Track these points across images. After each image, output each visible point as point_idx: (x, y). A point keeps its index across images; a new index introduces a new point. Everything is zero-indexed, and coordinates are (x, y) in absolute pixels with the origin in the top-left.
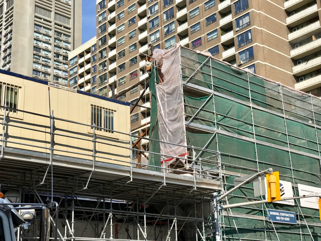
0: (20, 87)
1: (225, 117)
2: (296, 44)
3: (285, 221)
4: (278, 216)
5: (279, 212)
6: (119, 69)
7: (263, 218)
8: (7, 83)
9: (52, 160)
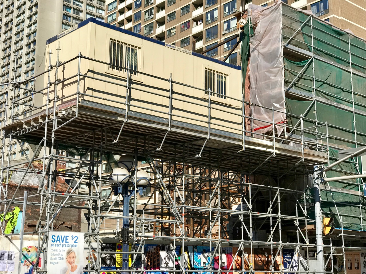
0: (139, 48)
1: (324, 83)
6: (168, 18)
7: (360, 193)
8: (128, 43)
9: (171, 126)
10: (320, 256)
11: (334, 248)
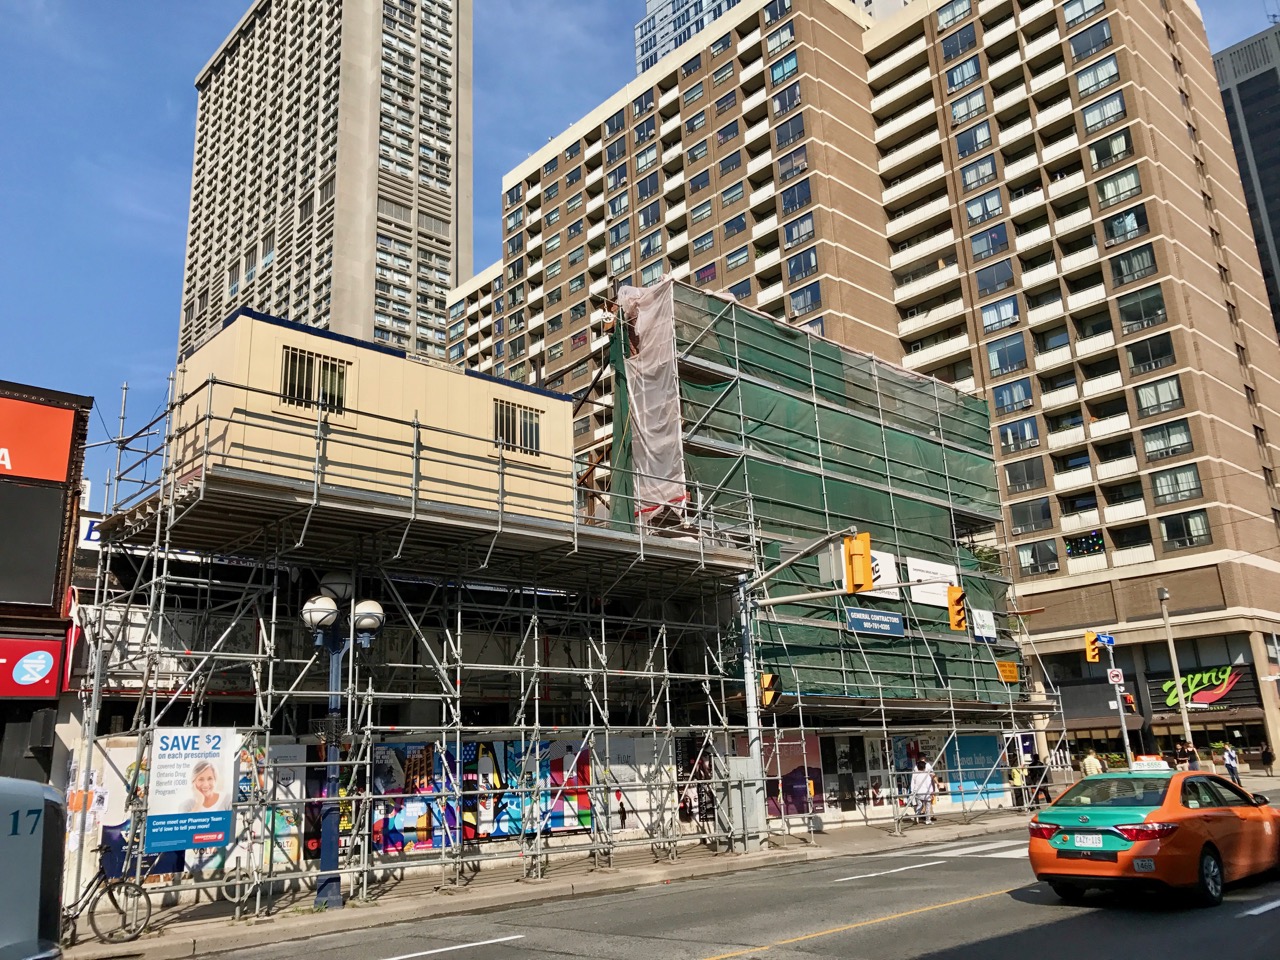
0: (350, 363)
1: (762, 424)
2: (905, 276)
3: (880, 630)
4: (867, 621)
5: (870, 613)
6: (550, 326)
7: (838, 625)
8: (323, 353)
9: (416, 510)
10: (755, 748)
11: (781, 730)
